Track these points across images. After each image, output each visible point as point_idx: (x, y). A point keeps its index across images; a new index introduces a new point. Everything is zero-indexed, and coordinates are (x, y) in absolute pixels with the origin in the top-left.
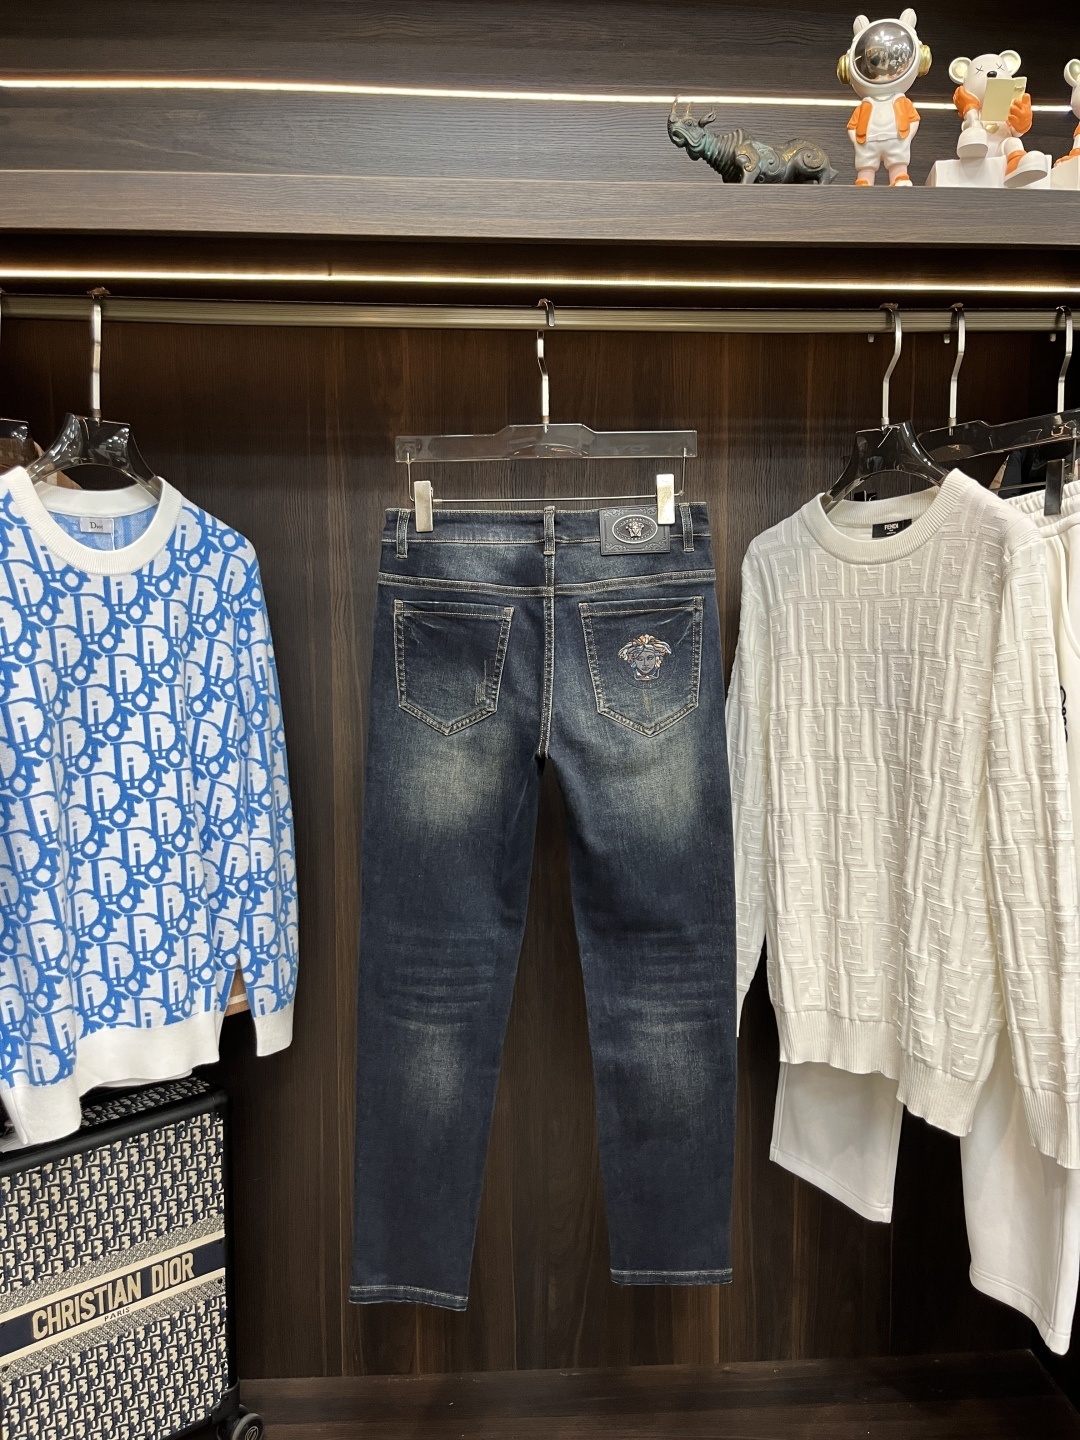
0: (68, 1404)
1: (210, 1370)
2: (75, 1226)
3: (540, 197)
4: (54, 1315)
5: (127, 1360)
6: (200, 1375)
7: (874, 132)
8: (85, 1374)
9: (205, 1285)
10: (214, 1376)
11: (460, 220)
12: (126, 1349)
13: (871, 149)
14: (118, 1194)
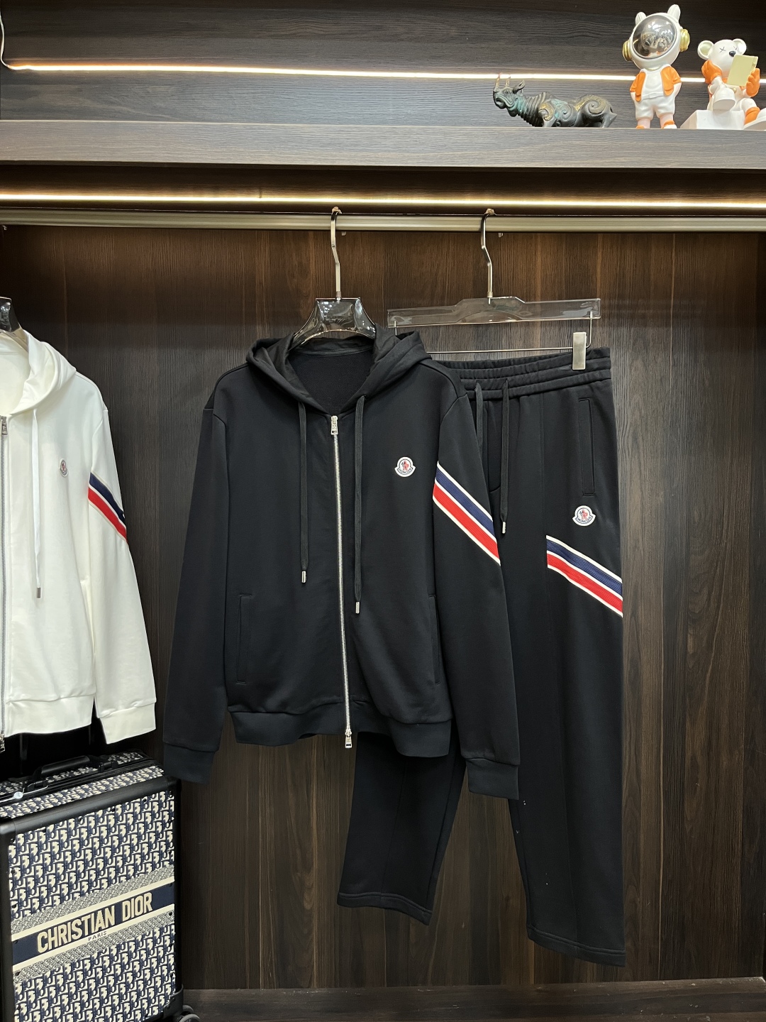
0: (62, 1001)
1: (163, 979)
2: (69, 870)
3: (409, 137)
4: (53, 936)
5: (104, 970)
6: (155, 982)
7: (646, 92)
8: (74, 979)
9: (160, 916)
10: (165, 983)
11: (353, 154)
12: (104, 962)
13: (646, 105)
14: (100, 848)
